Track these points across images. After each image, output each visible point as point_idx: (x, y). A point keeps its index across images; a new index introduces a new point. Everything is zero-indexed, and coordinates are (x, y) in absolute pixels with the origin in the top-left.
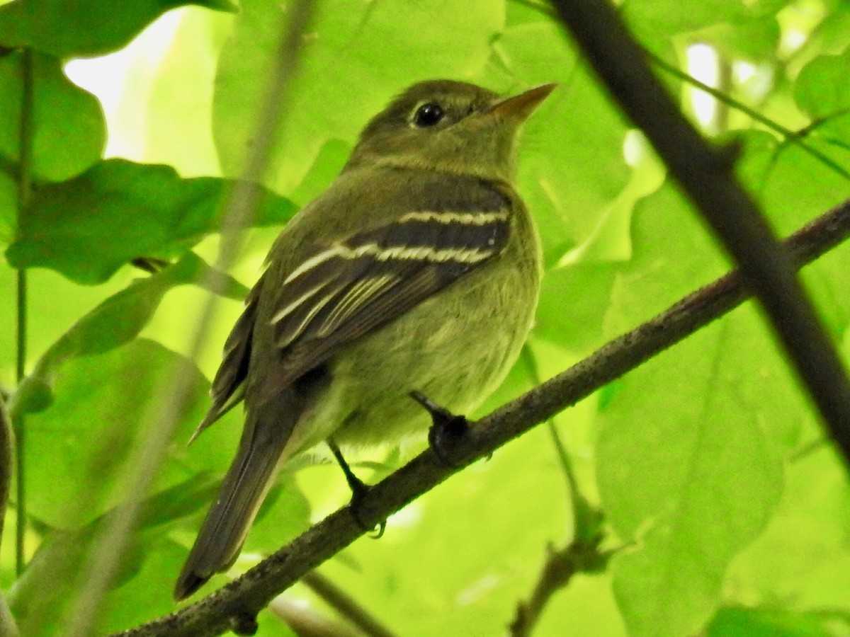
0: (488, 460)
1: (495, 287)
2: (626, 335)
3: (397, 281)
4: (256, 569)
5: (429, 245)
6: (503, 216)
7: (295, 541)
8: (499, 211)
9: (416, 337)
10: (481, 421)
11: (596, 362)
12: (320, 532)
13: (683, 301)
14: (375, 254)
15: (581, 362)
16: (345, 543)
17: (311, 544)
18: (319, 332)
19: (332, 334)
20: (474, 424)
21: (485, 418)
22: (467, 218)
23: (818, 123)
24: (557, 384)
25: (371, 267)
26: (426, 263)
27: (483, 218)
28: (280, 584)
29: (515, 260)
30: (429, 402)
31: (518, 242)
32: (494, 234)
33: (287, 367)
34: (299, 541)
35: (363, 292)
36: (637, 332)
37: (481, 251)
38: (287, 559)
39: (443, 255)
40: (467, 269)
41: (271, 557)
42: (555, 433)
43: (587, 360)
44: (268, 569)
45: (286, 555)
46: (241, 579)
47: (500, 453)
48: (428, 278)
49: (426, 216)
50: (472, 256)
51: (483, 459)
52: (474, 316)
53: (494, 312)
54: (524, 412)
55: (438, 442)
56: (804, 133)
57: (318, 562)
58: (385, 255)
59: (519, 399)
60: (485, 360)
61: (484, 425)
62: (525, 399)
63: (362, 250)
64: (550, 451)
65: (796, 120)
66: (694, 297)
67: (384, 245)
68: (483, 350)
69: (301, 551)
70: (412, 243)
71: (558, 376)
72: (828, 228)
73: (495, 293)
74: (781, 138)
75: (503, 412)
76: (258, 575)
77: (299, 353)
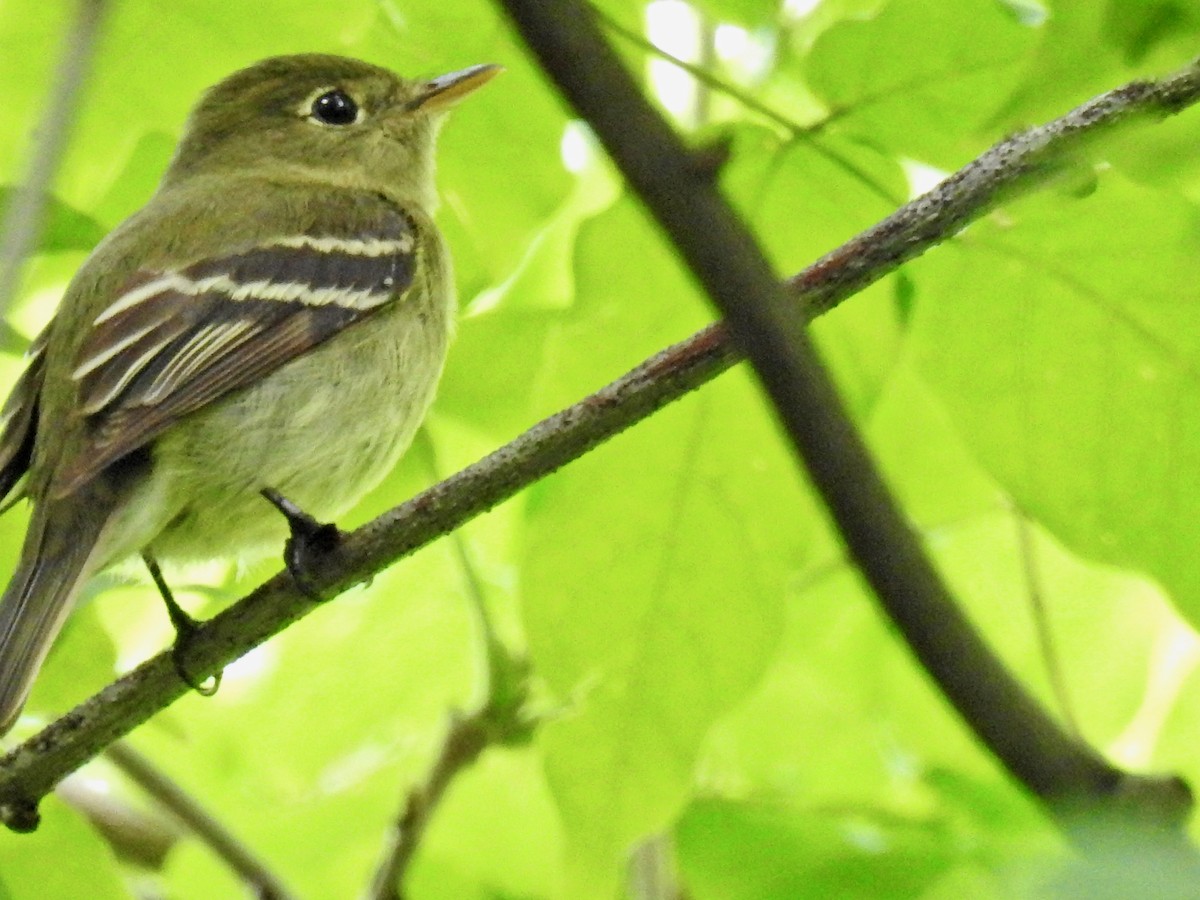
0: (366, 587)
1: (391, 345)
2: (563, 412)
3: (257, 330)
4: (39, 737)
5: (302, 281)
6: (405, 245)
7: (94, 698)
8: (399, 238)
9: (277, 412)
10: (359, 531)
11: (521, 450)
12: (130, 687)
13: (644, 365)
14: (228, 291)
15: (500, 450)
16: (164, 703)
17: (115, 704)
18: (145, 397)
19: (164, 401)
20: (349, 536)
21: (365, 527)
22: (354, 247)
23: (839, 113)
24: (466, 479)
25: (220, 308)
26: (297, 306)
27: (376, 248)
28: (71, 759)
29: (417, 306)
30: (286, 504)
31: (424, 282)
32: (393, 269)
33: (99, 445)
34: (99, 698)
35: (209, 344)
36: (580, 407)
37: (374, 293)
38: (83, 724)
39: (322, 297)
40: (354, 317)
41: (60, 720)
42: (461, 551)
43: (509, 446)
44: (55, 738)
45: (81, 719)
46: (18, 752)
47: (385, 577)
48: (300, 328)
49: (297, 241)
50: (362, 300)
51: (361, 585)
52: (361, 384)
53: (387, 378)
54: (419, 519)
55: (297, 561)
56: (817, 129)
57: (126, 729)
58: (240, 293)
59: (413, 500)
60: (367, 445)
61: (364, 537)
62: (421, 501)
63: (206, 285)
64: (454, 577)
65: (807, 109)
66: (661, 360)
67: (240, 278)
68: (365, 432)
69: (103, 712)
70: (279, 278)
71: (467, 470)
72: (851, 264)
73: (390, 352)
74: (785, 134)
75: (389, 521)
76: (41, 747)
77: (115, 426)
